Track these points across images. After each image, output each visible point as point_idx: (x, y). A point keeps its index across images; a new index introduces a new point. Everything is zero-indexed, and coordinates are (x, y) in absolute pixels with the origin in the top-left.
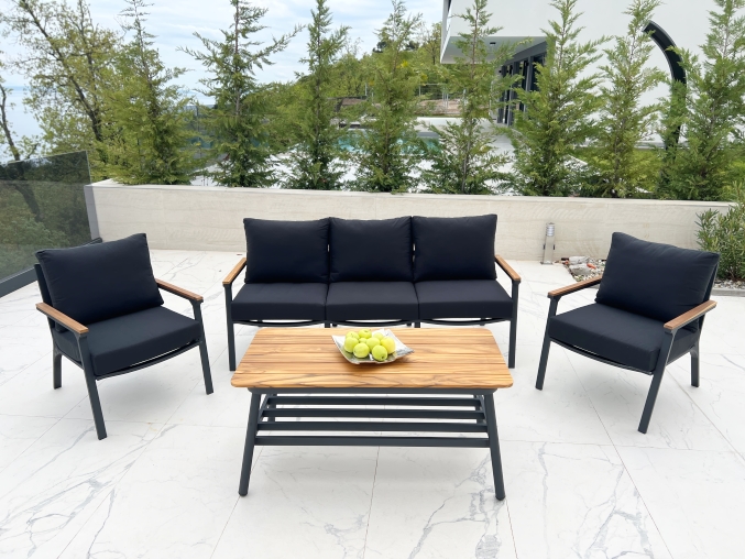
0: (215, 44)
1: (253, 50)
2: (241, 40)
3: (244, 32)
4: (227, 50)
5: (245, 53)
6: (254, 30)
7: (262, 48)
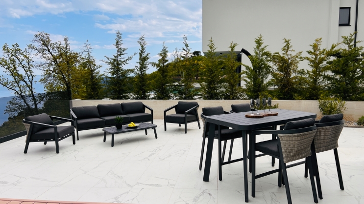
0: (111, 59)
1: (123, 60)
2: (119, 57)
3: (120, 55)
4: (115, 60)
5: (120, 61)
6: (123, 54)
7: (125, 59)
